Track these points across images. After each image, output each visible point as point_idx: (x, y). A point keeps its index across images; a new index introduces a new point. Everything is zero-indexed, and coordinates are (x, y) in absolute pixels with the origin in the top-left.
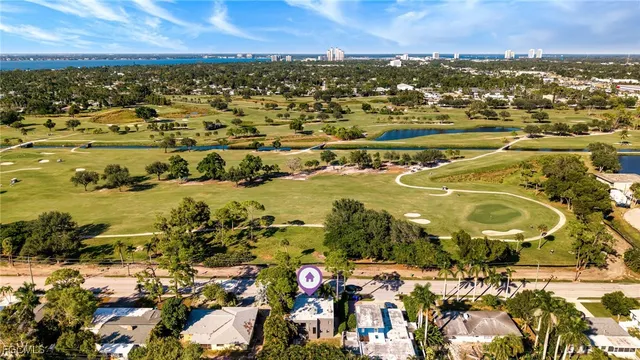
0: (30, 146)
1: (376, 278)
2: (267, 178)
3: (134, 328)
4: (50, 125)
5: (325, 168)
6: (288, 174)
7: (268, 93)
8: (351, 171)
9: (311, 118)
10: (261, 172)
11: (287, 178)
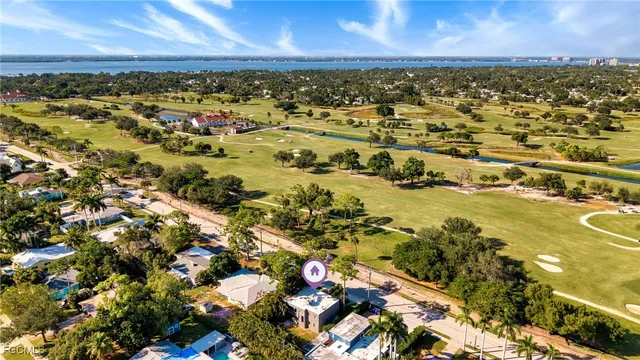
0: (287, 129)
1: (422, 304)
2: (430, 184)
3: (195, 265)
4: (310, 114)
5: (507, 185)
6: (456, 184)
7: (538, 100)
8: (535, 194)
9: (555, 131)
10: (425, 177)
11: (452, 188)
